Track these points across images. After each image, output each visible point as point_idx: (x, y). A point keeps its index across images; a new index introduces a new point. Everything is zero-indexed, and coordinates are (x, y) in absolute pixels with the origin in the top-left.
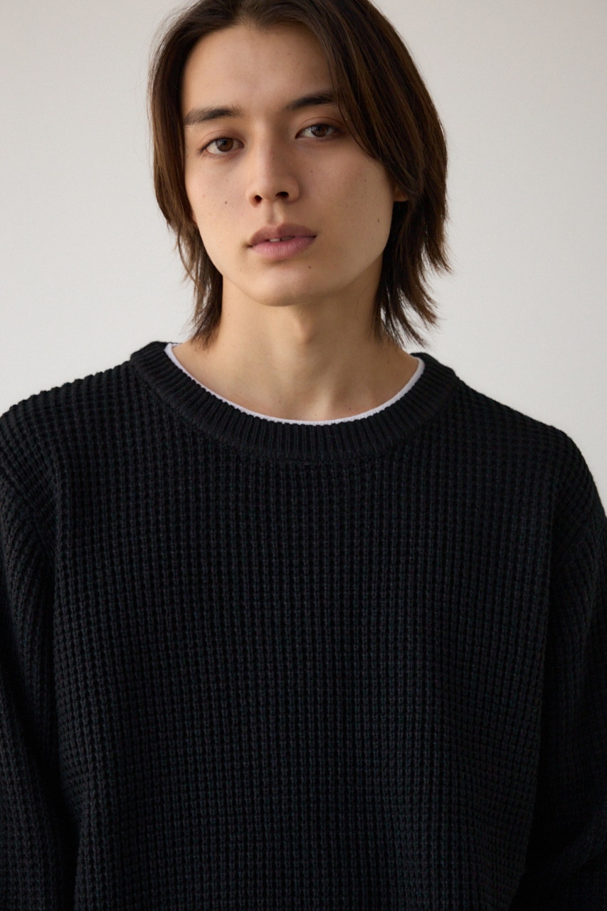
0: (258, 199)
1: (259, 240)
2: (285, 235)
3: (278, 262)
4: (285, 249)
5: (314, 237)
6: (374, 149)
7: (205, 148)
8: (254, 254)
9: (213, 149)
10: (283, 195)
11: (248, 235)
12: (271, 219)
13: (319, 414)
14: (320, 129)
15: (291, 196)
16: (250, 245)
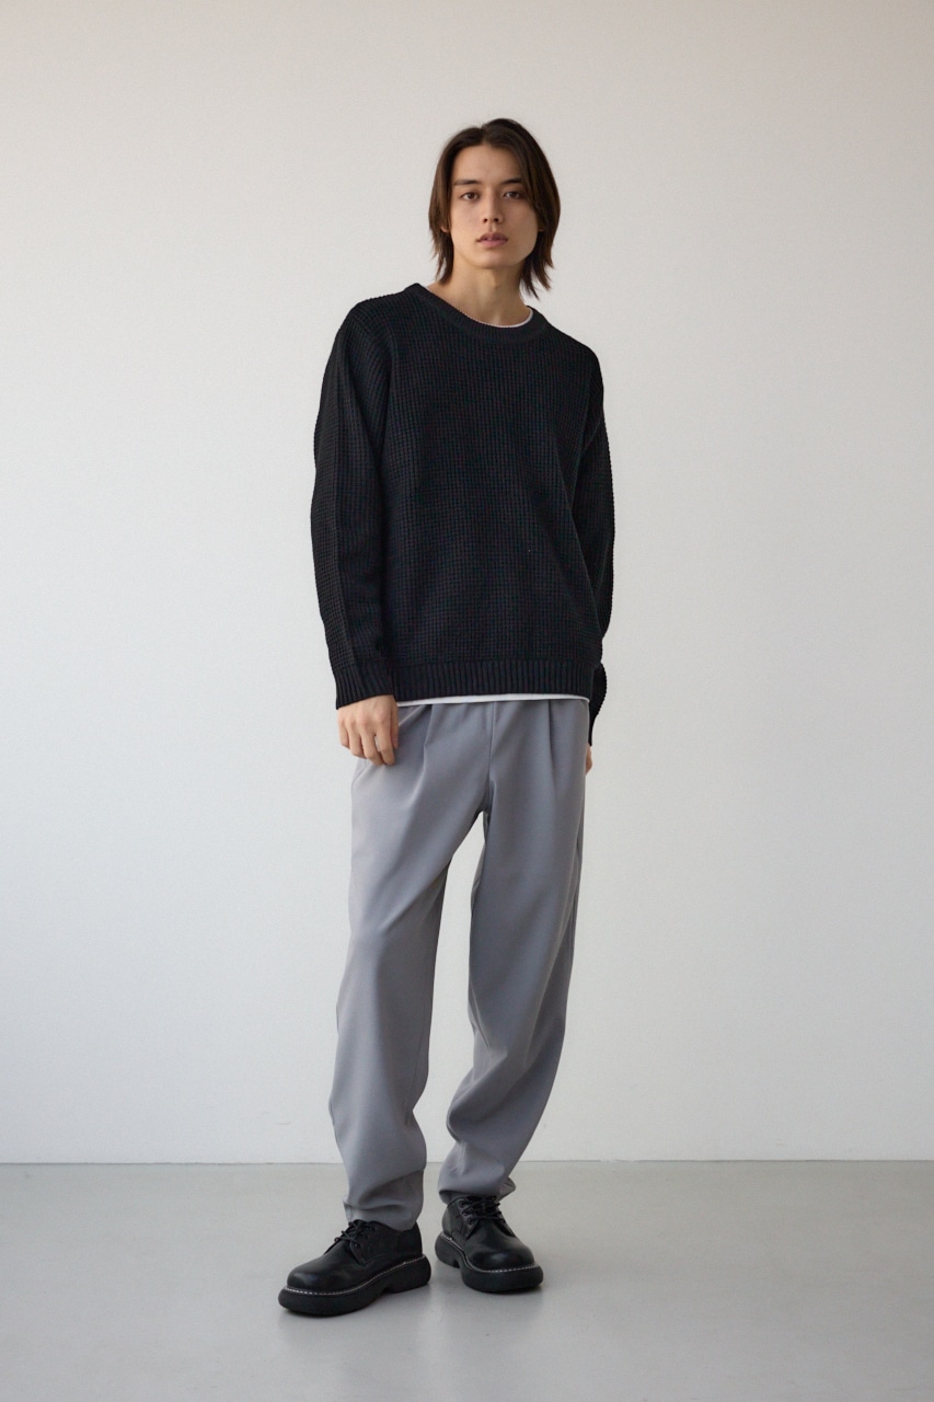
0: (486, 220)
1: (484, 238)
2: (496, 237)
3: (491, 249)
4: (495, 243)
5: (506, 240)
6: (534, 207)
7: (462, 196)
8: (480, 245)
9: (466, 197)
10: (496, 220)
11: (479, 237)
12: (491, 230)
13: (496, 323)
14: (513, 194)
15: (500, 220)
16: (479, 241)
